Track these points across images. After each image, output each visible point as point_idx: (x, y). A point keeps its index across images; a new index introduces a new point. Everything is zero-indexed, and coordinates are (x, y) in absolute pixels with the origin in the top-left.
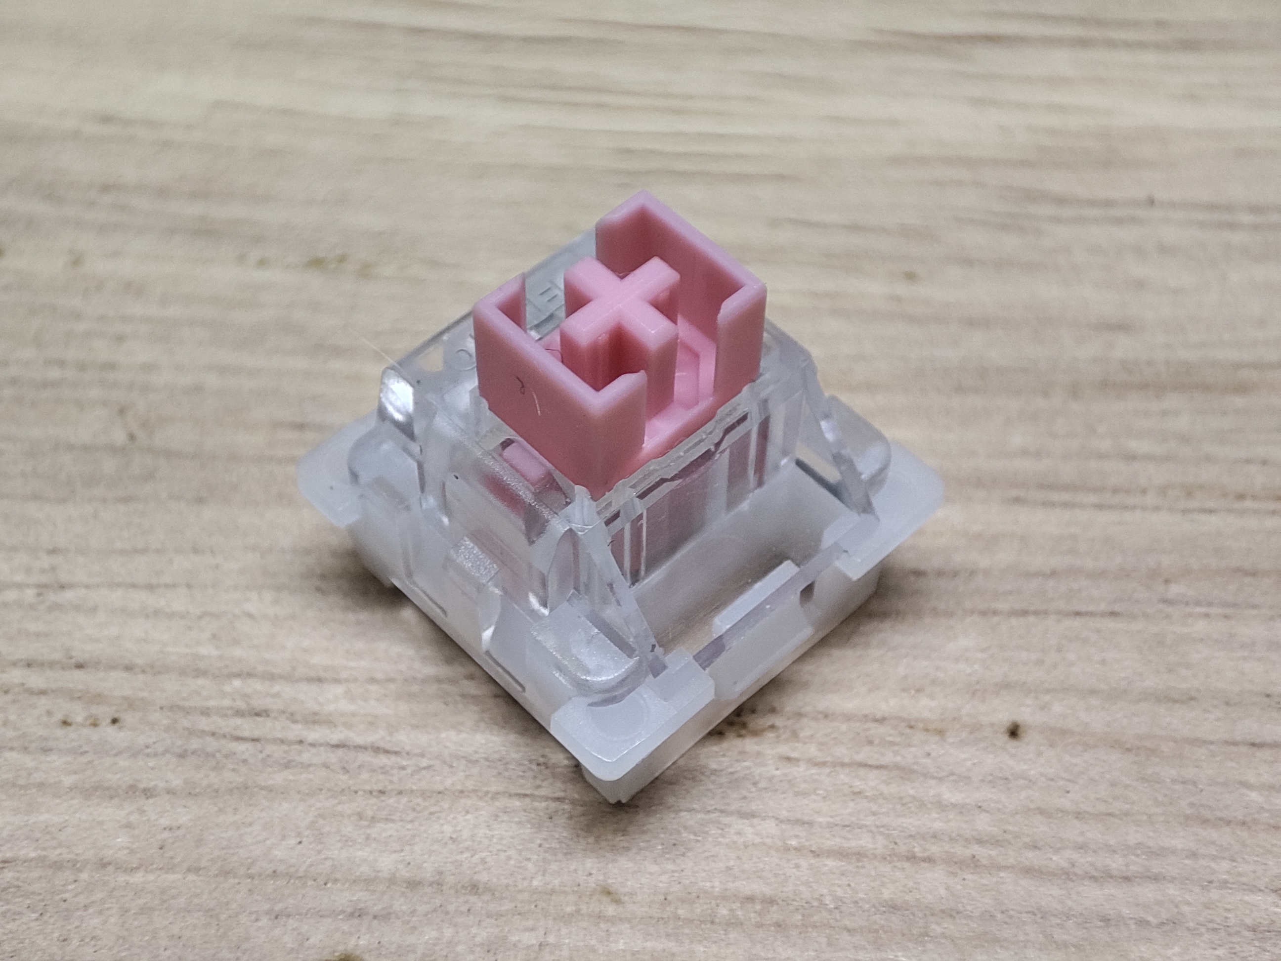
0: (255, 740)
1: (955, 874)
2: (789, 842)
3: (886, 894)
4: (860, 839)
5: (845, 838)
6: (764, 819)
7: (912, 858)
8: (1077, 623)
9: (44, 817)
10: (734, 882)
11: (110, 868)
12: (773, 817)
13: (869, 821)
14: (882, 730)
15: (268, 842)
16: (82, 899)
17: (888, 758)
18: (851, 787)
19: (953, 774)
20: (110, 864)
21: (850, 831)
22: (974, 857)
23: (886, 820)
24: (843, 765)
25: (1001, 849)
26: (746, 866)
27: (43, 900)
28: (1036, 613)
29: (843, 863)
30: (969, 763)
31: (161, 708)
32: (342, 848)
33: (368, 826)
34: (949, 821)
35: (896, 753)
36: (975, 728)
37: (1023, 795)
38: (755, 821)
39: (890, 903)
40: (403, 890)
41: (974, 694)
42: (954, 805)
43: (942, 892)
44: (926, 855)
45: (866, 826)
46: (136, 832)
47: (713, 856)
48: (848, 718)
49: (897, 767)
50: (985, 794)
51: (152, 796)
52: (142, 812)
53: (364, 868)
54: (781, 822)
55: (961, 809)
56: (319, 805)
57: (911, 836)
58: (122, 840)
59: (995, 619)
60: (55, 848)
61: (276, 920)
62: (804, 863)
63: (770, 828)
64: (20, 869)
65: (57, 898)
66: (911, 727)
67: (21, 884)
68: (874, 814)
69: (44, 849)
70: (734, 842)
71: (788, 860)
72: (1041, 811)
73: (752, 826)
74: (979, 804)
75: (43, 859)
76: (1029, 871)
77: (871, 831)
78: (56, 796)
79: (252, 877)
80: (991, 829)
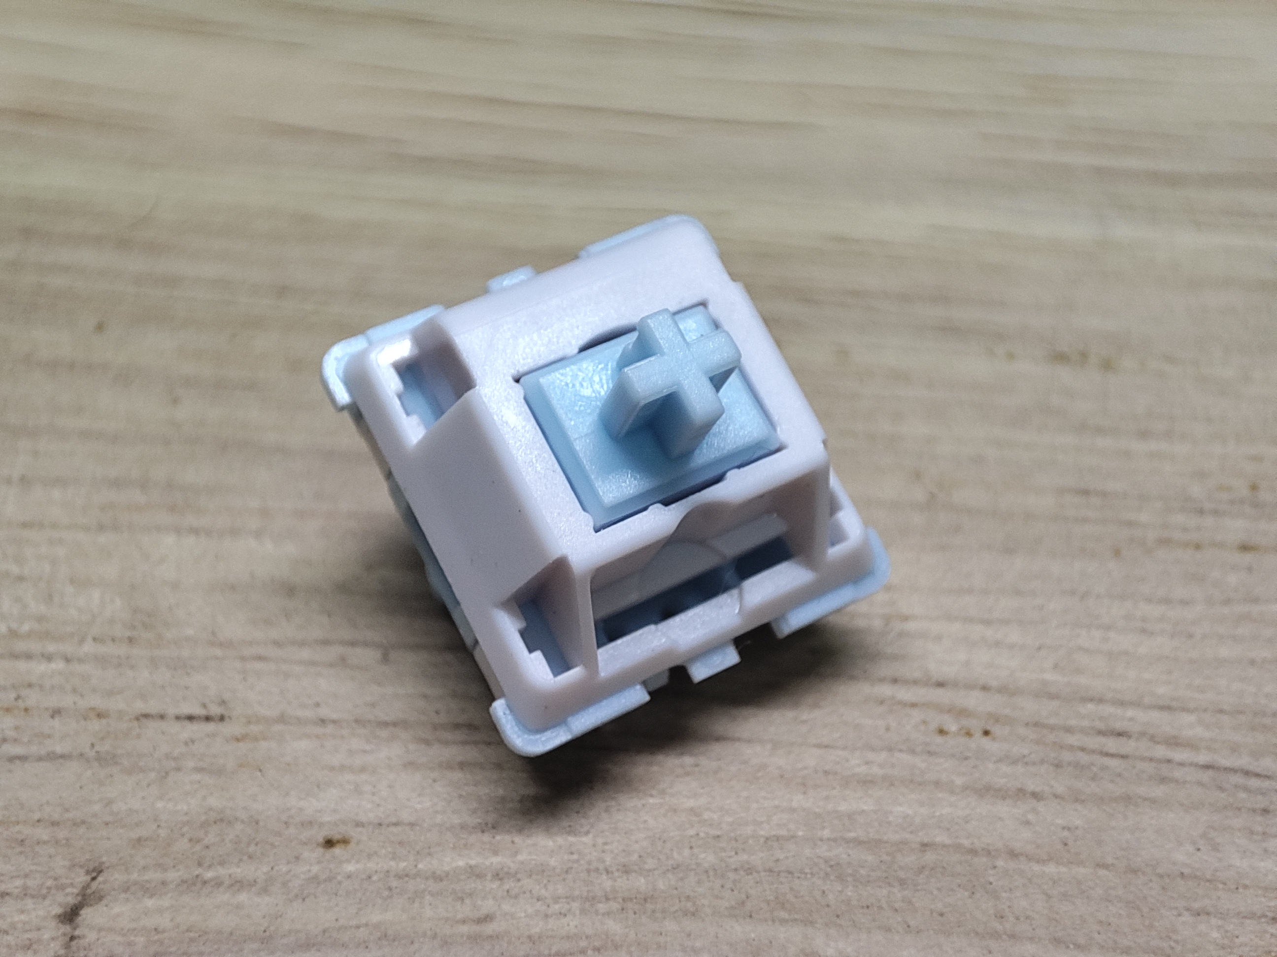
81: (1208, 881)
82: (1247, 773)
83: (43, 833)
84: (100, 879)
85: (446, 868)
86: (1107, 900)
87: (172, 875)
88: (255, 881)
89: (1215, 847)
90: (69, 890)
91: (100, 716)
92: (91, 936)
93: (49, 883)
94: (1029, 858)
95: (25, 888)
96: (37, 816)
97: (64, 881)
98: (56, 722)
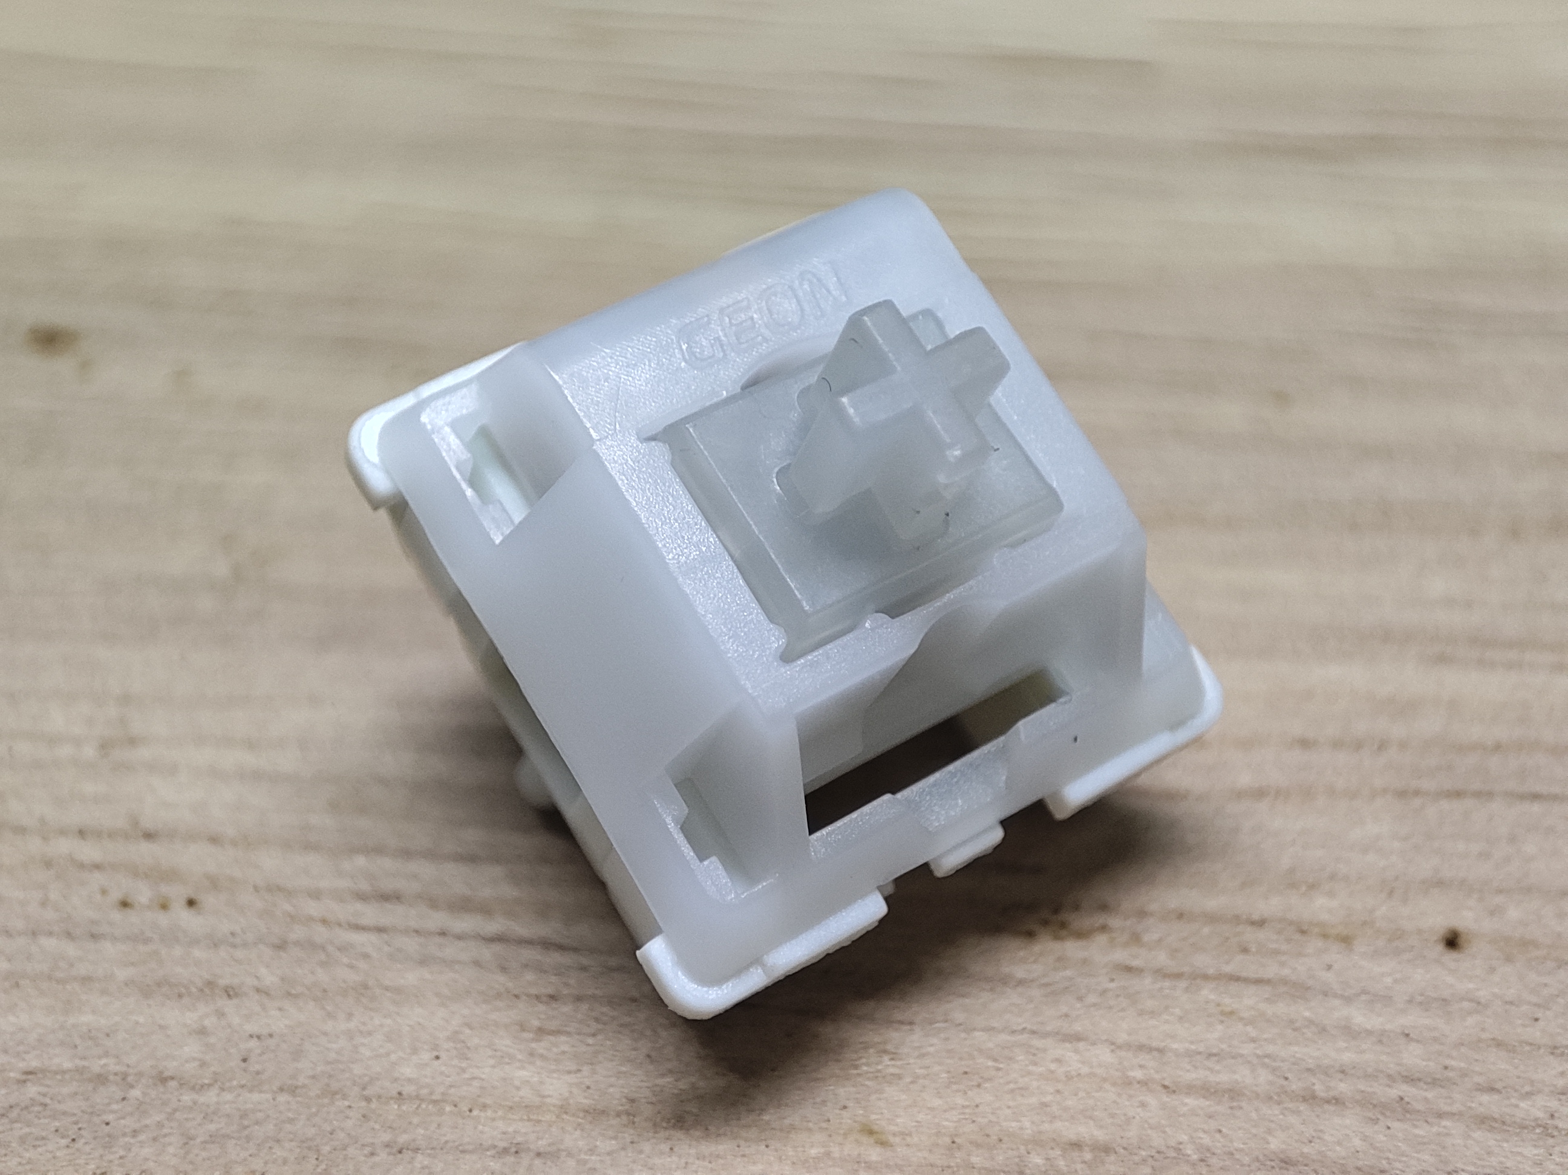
0: (380, 930)
1: (1376, 1121)
2: (1131, 1074)
3: (1275, 1144)
4: (1235, 1072)
5: (1211, 1070)
6: (1094, 1044)
7: (1310, 1098)
8: (1536, 808)
9: (86, 1018)
10: (1051, 1122)
11: (173, 1084)
12: (1106, 1040)
13: (1247, 1049)
14: (1262, 935)
15: (393, 1057)
16: (130, 1123)
17: (1271, 970)
18: (1218, 1005)
19: (1364, 992)
20: (172, 1078)
21: (1218, 1061)
22: (1402, 1099)
23: (1270, 1049)
24: (1206, 977)
25: (1440, 1089)
26: (1069, 1103)
27: (76, 1123)
28: (1478, 795)
29: (1208, 1103)
30: (1388, 980)
31: (256, 888)
32: (493, 1067)
33: (533, 1040)
34: (1363, 1052)
35: (1283, 964)
36: (1398, 934)
37: (1470, 1021)
38: (1081, 1045)
39: (1282, 1156)
40: (580, 1120)
41: (1391, 893)
42: (1369, 1033)
43: (1357, 1142)
44: (1332, 1094)
45: (1242, 1056)
46: (212, 1040)
47: (1021, 1089)
48: (1212, 918)
49: (1284, 981)
50: (1413, 1019)
51: (237, 995)
52: (221, 1014)
53: (526, 1093)
54: (1120, 1047)
55: (1381, 1037)
56: (466, 1012)
57: (1309, 1070)
58: (192, 1048)
59: (1417, 802)
60: (100, 1058)
61: (399, 1156)
62: (1152, 1101)
63: (1104, 1055)
64: (48, 1082)
65: (96, 1119)
66: (1303, 932)
67: (48, 1101)
68: (1253, 1040)
69: (84, 1058)
70: (1052, 1072)
71: (1131, 1096)
72: (1499, 1044)
73: (1076, 1051)
74: (1407, 1032)
75: (80, 1071)
76: (1484, 1121)
77: (1249, 1062)
78: (104, 992)
79: (368, 1100)
80: (1424, 1063)
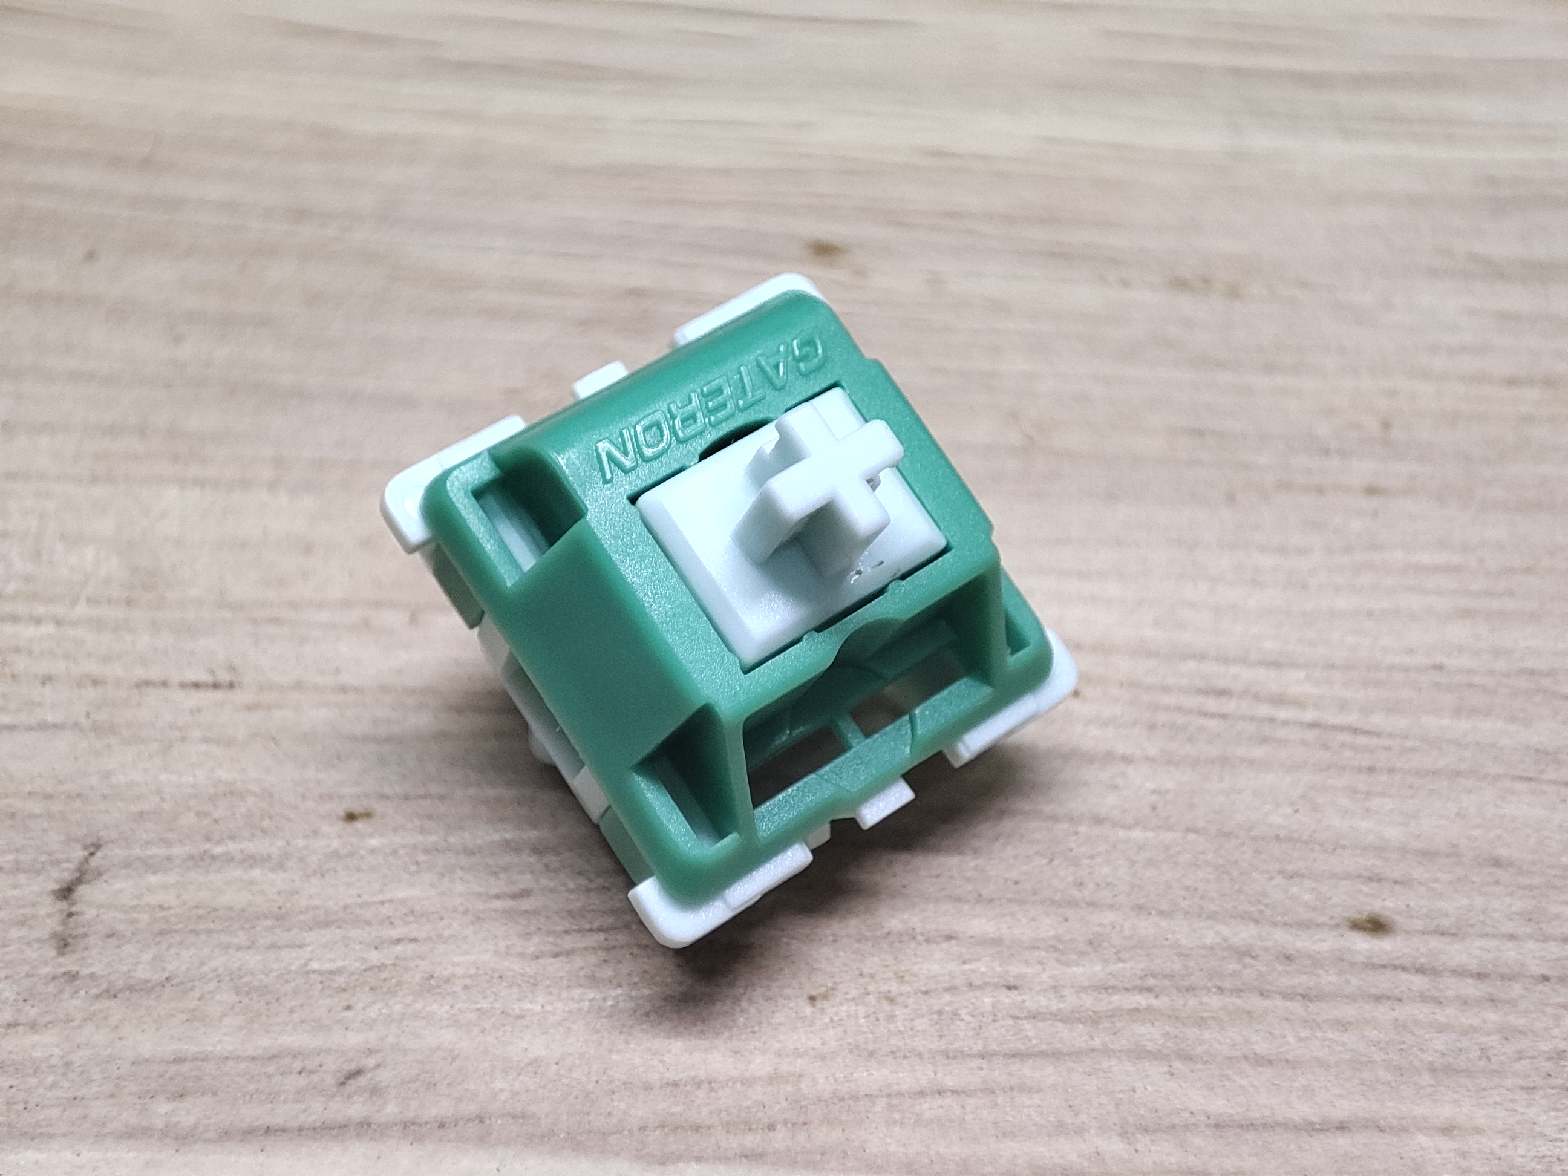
81: (1306, 843)
82: (1355, 731)
83: (36, 807)
84: (99, 854)
85: (479, 842)
86: (1195, 865)
87: (177, 851)
88: (270, 857)
89: (1315, 809)
90: (65, 866)
91: (96, 682)
92: (90, 913)
93: (43, 858)
94: (1115, 824)
95: (17, 862)
96: (28, 788)
97: (59, 856)
98: (48, 690)
